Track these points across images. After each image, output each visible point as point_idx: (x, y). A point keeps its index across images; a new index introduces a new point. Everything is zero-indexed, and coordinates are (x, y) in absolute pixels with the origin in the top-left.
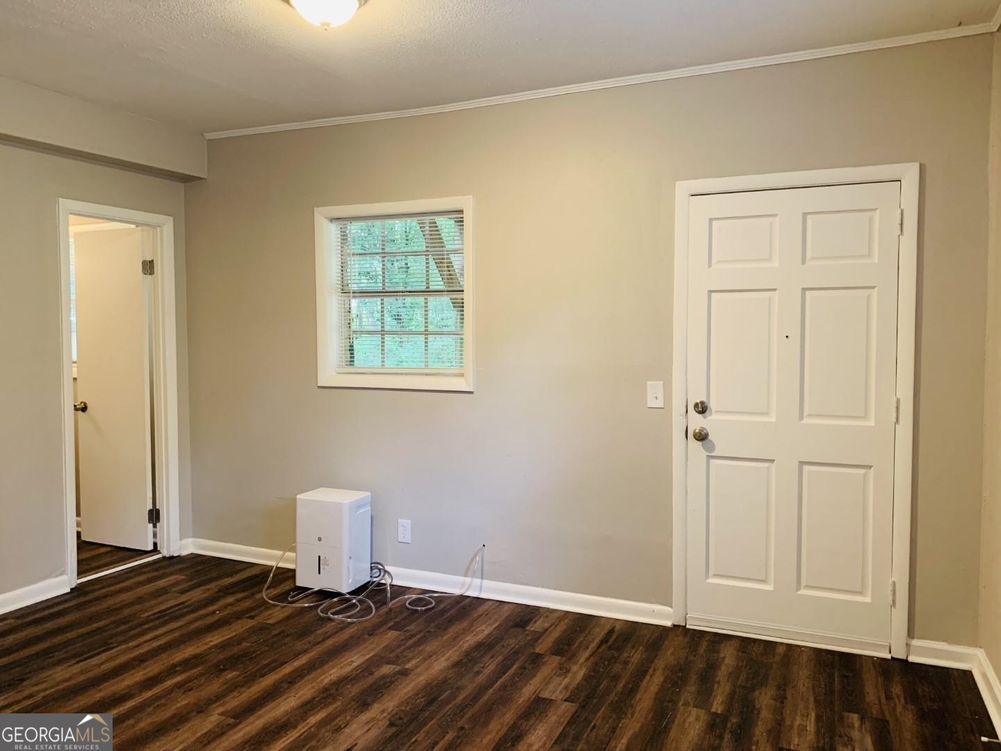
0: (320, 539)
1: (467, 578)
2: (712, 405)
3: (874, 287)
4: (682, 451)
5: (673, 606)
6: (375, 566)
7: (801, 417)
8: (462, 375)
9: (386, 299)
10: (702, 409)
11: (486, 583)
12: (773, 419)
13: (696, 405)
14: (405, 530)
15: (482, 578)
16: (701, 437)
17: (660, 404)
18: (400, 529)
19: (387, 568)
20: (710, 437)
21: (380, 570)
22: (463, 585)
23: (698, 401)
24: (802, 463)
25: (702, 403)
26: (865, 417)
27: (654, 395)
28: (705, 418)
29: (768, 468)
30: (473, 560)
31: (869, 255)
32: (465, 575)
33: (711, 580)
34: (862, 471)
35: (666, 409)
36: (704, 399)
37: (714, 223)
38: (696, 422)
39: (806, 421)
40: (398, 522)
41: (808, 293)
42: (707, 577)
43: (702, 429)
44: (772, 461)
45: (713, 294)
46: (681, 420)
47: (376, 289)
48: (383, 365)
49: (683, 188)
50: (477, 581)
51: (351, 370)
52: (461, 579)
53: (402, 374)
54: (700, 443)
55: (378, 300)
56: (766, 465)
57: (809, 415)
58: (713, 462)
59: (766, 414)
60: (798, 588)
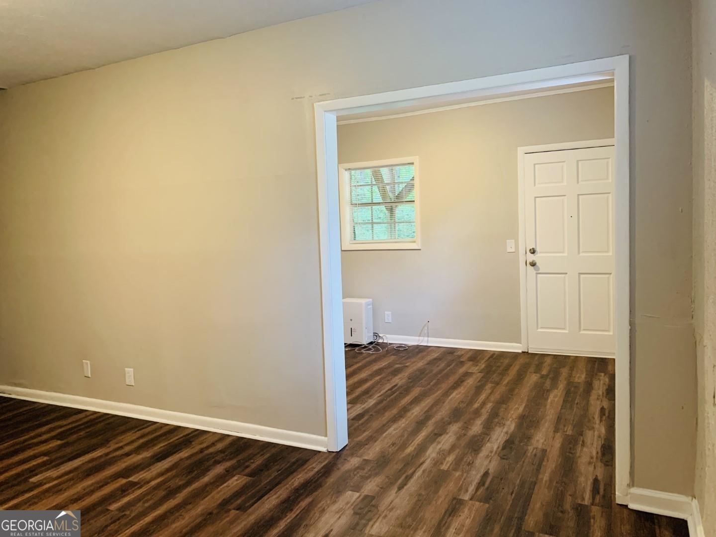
0: (351, 320)
1: (420, 338)
2: (538, 250)
3: (609, 193)
4: (524, 271)
5: (522, 343)
6: (376, 335)
7: (579, 253)
8: (415, 242)
9: (374, 207)
10: (533, 252)
11: (430, 339)
12: (566, 254)
13: (530, 250)
14: (388, 316)
15: (428, 337)
16: (533, 264)
17: (513, 250)
18: (386, 316)
19: (380, 335)
20: (537, 264)
21: (376, 336)
22: (419, 340)
23: (531, 248)
24: (580, 274)
25: (533, 249)
26: (607, 252)
27: (510, 247)
28: (535, 255)
29: (564, 277)
30: (423, 328)
31: (607, 179)
32: (420, 336)
33: (539, 330)
34: (607, 276)
35: (516, 252)
36: (534, 247)
37: (536, 166)
38: (531, 258)
39: (581, 255)
40: (384, 313)
41: (580, 196)
42: (538, 329)
43: (533, 261)
44: (566, 273)
45: (537, 199)
46: (523, 257)
47: (368, 202)
48: (373, 239)
49: (521, 150)
50: (426, 338)
51: (355, 242)
52: (417, 338)
53: (383, 243)
54: (532, 268)
55: (370, 207)
56: (563, 275)
57: (583, 252)
58: (539, 275)
59: (563, 252)
60: (580, 330)
